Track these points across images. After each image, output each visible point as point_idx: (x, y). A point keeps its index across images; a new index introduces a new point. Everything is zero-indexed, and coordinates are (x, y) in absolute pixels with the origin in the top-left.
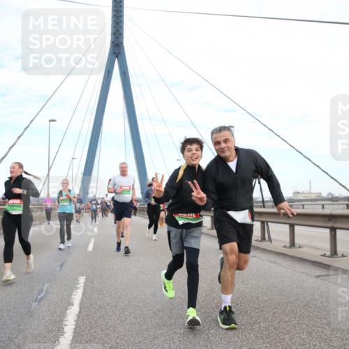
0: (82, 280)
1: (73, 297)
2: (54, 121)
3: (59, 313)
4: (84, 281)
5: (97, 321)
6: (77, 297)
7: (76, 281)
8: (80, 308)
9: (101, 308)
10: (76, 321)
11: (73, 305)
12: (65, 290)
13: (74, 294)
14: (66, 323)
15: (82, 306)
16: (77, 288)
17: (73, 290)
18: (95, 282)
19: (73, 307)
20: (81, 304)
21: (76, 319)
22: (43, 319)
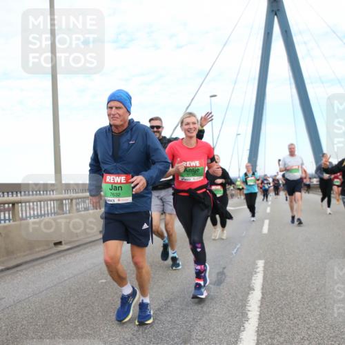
0: (261, 263)
1: (253, 281)
2: (215, 96)
3: (241, 298)
4: (263, 265)
5: (282, 308)
6: (258, 282)
7: (254, 265)
8: (263, 294)
9: (286, 295)
10: (260, 307)
11: (254, 290)
12: (245, 274)
13: (253, 278)
14: (249, 308)
15: (264, 291)
16: (256, 273)
17: (252, 275)
18: (276, 266)
19: (254, 292)
20: (262, 289)
21: (259, 305)
22: (225, 302)
